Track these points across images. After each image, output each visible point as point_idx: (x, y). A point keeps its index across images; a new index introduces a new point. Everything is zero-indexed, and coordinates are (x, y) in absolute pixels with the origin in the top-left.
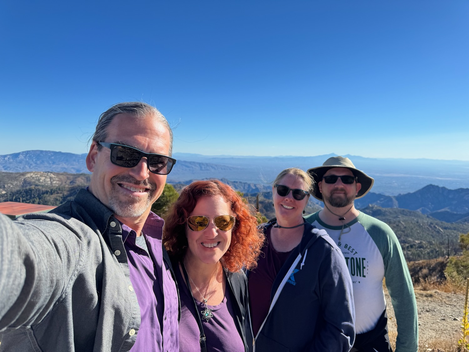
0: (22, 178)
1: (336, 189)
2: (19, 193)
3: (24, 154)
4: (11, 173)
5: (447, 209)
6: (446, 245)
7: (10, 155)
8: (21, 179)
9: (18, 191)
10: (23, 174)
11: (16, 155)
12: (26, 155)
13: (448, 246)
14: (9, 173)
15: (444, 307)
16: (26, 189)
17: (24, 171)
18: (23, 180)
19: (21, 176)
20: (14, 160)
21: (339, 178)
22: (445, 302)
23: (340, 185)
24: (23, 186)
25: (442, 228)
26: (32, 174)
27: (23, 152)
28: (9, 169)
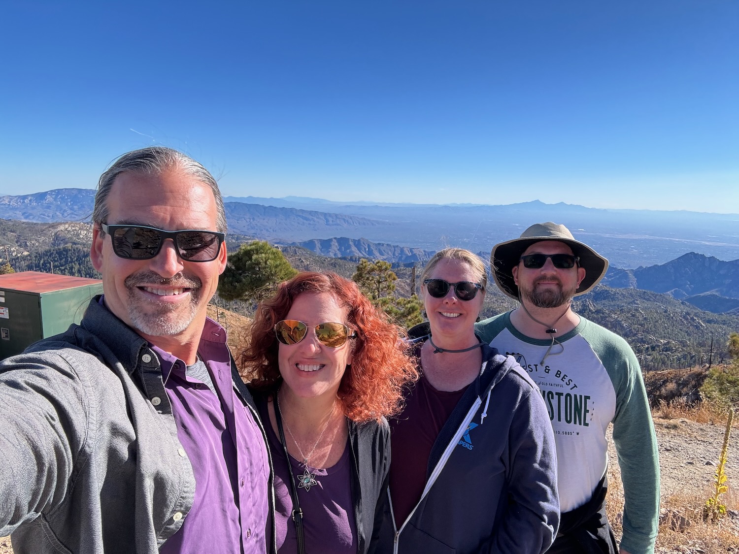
0: (53, 232)
1: (544, 278)
2: (49, 254)
3: (54, 195)
4: (35, 224)
5: (714, 292)
6: (707, 348)
7: (32, 195)
8: (51, 233)
9: (47, 252)
10: (53, 226)
11: (41, 196)
12: (57, 195)
13: (711, 350)
14: (32, 224)
15: (694, 444)
16: (59, 249)
17: (55, 221)
18: (53, 234)
19: (50, 229)
20: (38, 204)
21: (549, 258)
22: (695, 437)
23: (549, 270)
24: (54, 244)
25: (704, 321)
26: (67, 226)
27: (52, 191)
28: (31, 217)
